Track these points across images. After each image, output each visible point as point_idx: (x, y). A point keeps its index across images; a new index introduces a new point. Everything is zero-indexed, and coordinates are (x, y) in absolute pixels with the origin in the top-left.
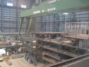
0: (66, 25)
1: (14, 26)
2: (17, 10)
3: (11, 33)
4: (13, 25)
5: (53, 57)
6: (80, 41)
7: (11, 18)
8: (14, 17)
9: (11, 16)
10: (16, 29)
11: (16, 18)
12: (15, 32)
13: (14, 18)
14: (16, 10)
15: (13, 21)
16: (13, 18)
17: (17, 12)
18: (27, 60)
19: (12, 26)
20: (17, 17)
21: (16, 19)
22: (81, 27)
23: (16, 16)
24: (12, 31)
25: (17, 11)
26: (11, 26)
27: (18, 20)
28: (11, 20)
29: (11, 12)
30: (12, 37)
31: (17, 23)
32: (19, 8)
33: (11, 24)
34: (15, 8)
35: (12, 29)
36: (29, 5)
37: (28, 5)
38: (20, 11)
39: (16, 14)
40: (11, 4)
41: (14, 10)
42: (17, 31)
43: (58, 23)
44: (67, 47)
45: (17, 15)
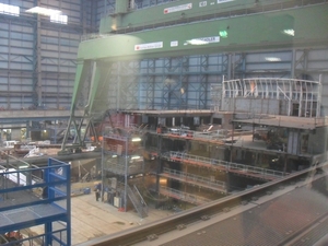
0: (226, 88)
1: (25, 89)
2: (36, 29)
3: (15, 115)
4: (22, 85)
5: (200, 185)
6: (291, 133)
7: (12, 58)
8: (24, 56)
9: (14, 51)
10: (30, 100)
11: (31, 59)
12: (30, 109)
13: (24, 60)
14: (31, 30)
15: (22, 71)
16: (19, 59)
17: (36, 39)
18: (111, 201)
19: (17, 89)
20: (35, 56)
21: (31, 63)
22: (275, 94)
23: (30, 52)
24: (17, 106)
25: (35, 34)
26: (13, 89)
27: (39, 66)
28: (13, 66)
29: (14, 35)
30: (19, 128)
31: (35, 79)
32: (42, 24)
33: (13, 81)
34: (28, 22)
35: (19, 100)
36: (78, 15)
37: (73, 14)
38: (44, 32)
39: (30, 45)
40: (11, 7)
41: (26, 30)
42: (35, 107)
43: (185, 80)
44: (243, 152)
45: (35, 49)
